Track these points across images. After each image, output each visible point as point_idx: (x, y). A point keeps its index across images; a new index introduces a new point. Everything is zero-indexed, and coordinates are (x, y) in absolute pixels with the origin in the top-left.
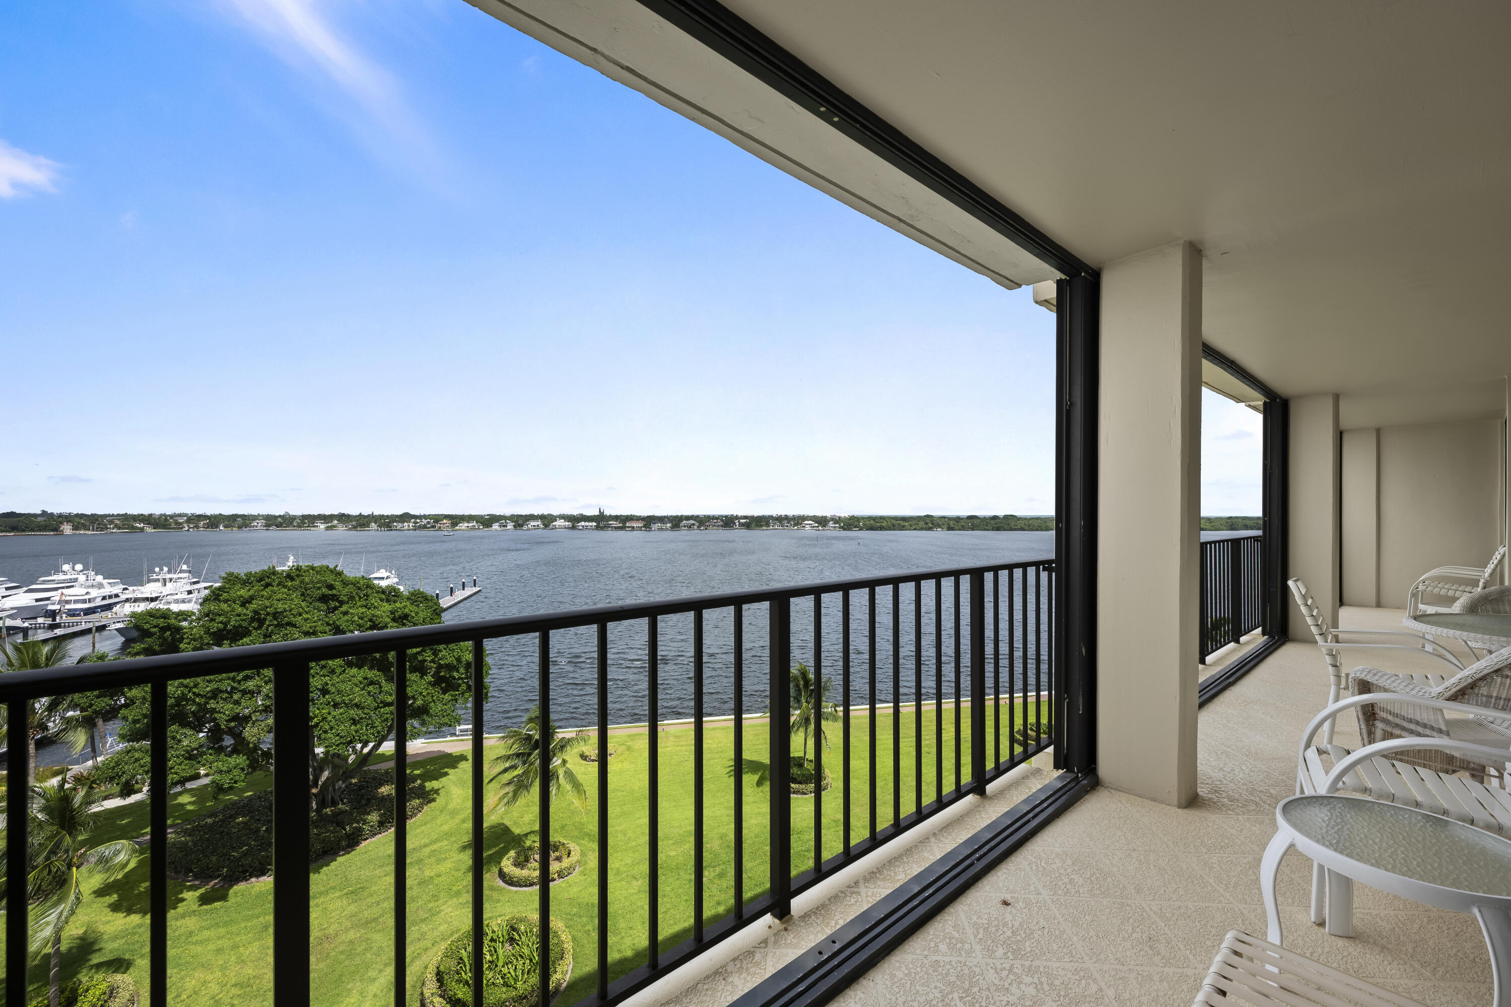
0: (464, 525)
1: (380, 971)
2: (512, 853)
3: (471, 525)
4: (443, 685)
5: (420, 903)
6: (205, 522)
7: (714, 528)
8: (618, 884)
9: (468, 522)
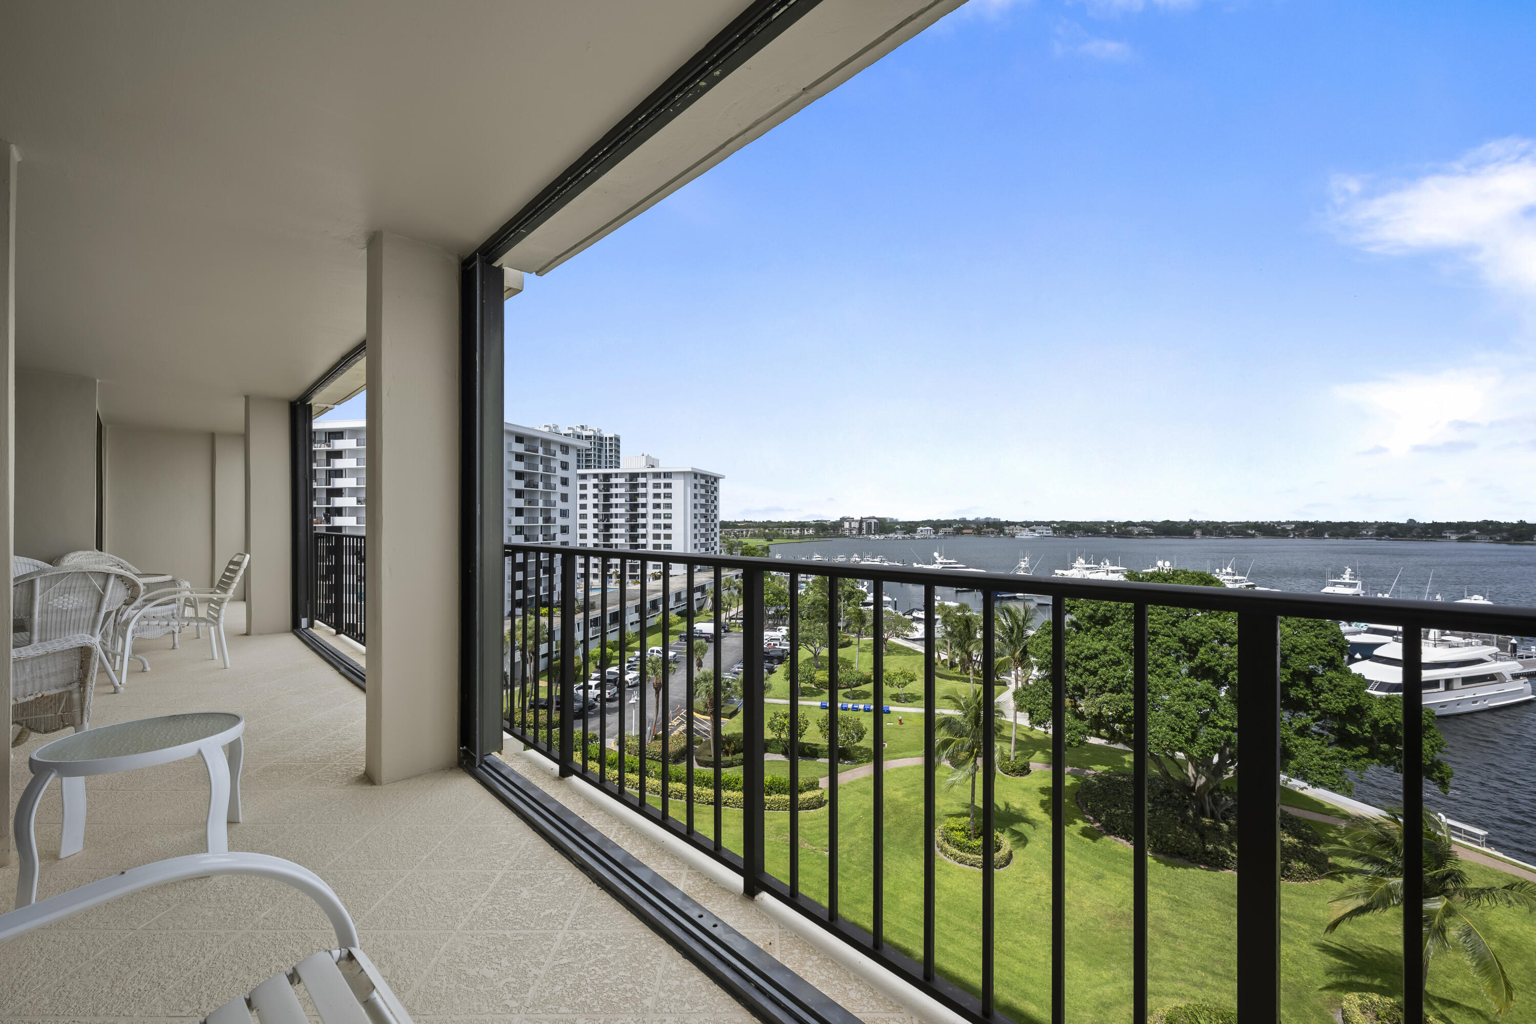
6: (1310, 530)
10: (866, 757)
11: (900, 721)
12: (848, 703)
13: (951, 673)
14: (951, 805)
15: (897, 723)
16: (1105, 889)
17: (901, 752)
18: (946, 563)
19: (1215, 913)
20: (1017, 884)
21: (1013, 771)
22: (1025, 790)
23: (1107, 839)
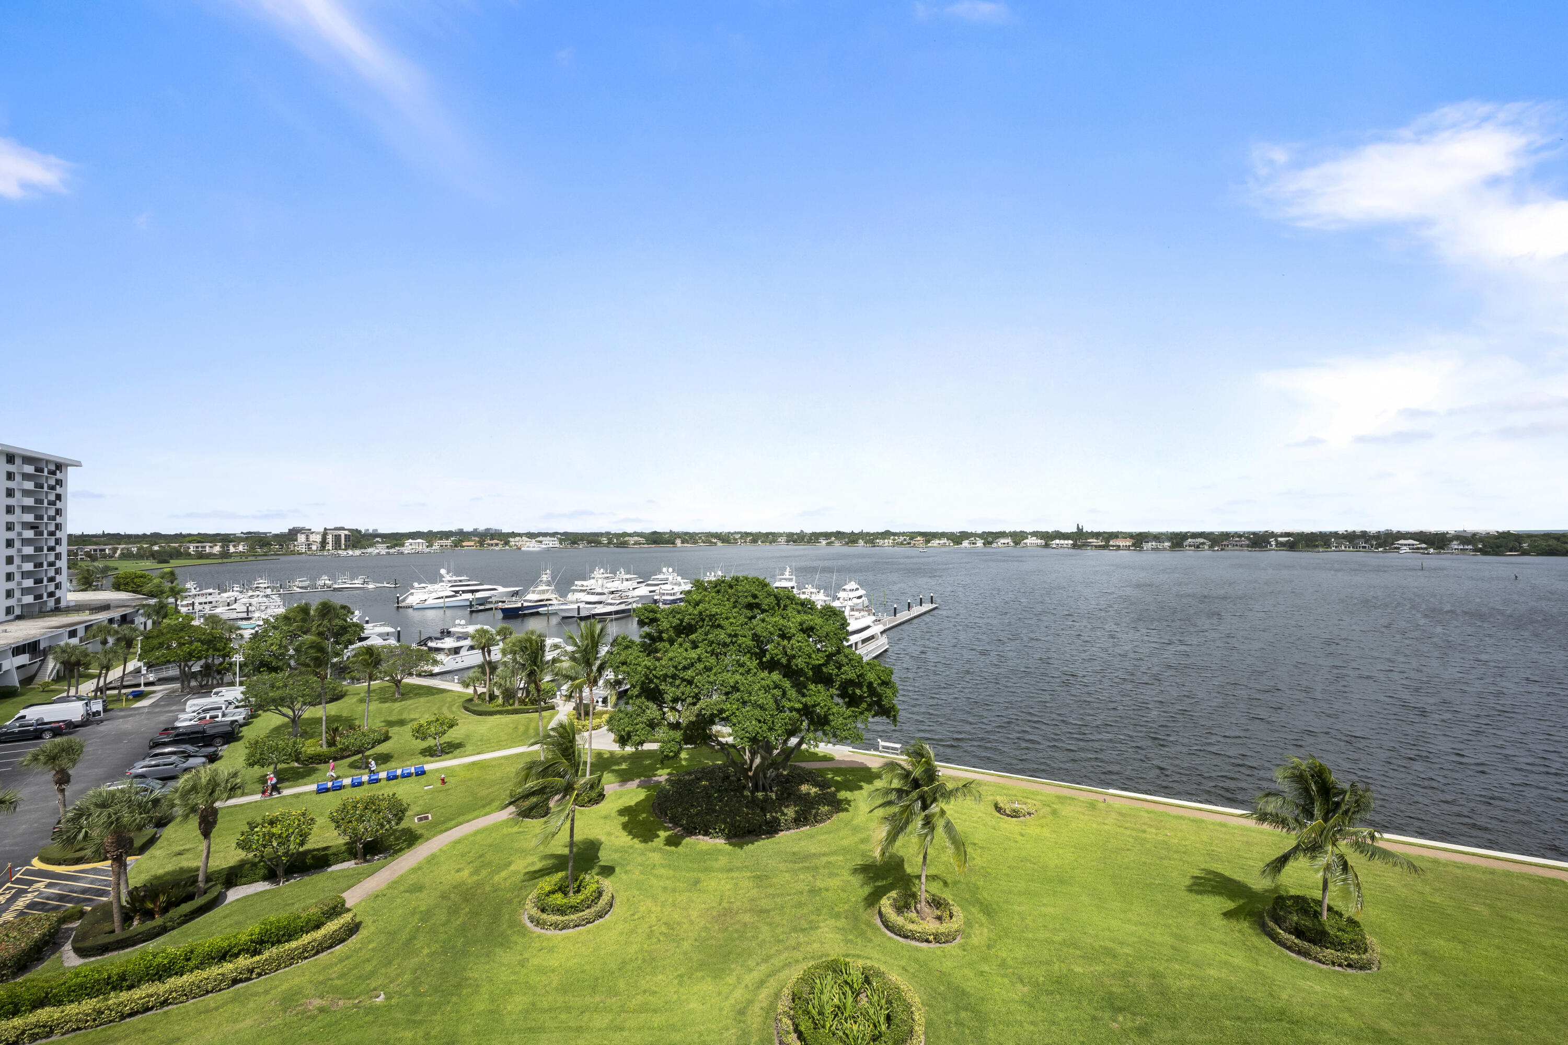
0: (935, 542)
1: (758, 964)
2: (894, 894)
3: (942, 542)
4: (847, 700)
5: (805, 911)
7: (1236, 548)
8: (999, 979)
9: (940, 539)
10: (405, 841)
11: (443, 780)
12: (362, 774)
13: (491, 707)
14: (533, 863)
15: (439, 784)
16: (704, 892)
17: (452, 819)
18: (455, 581)
19: (787, 875)
20: (627, 925)
21: (590, 801)
22: (605, 818)
23: (688, 840)
